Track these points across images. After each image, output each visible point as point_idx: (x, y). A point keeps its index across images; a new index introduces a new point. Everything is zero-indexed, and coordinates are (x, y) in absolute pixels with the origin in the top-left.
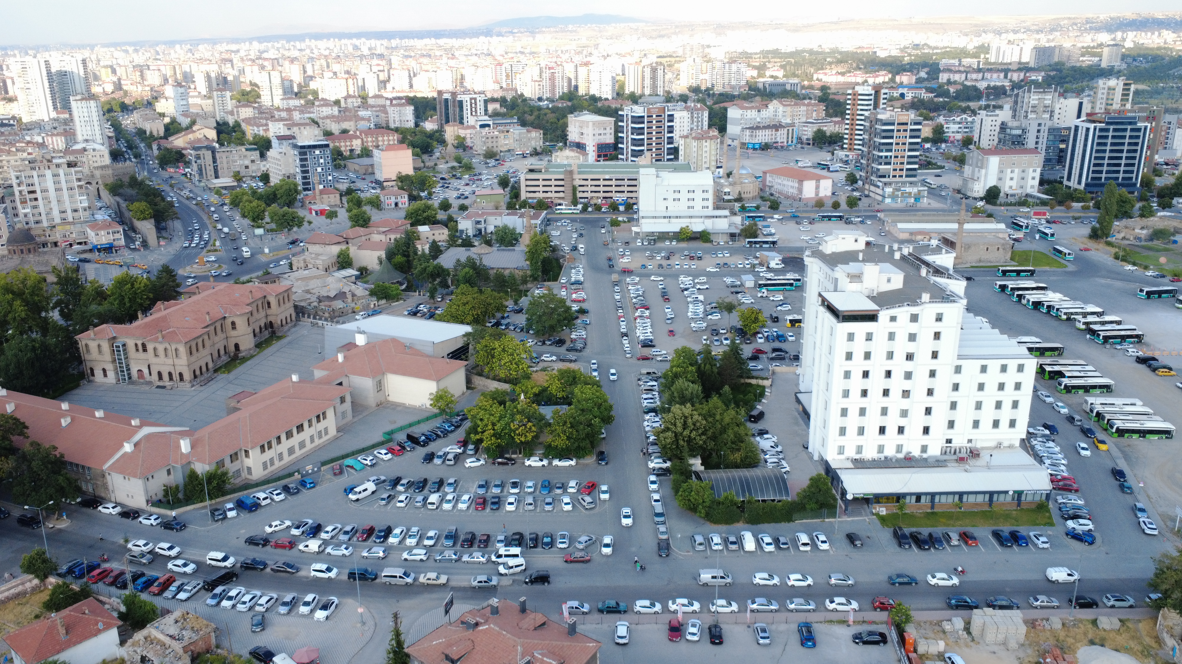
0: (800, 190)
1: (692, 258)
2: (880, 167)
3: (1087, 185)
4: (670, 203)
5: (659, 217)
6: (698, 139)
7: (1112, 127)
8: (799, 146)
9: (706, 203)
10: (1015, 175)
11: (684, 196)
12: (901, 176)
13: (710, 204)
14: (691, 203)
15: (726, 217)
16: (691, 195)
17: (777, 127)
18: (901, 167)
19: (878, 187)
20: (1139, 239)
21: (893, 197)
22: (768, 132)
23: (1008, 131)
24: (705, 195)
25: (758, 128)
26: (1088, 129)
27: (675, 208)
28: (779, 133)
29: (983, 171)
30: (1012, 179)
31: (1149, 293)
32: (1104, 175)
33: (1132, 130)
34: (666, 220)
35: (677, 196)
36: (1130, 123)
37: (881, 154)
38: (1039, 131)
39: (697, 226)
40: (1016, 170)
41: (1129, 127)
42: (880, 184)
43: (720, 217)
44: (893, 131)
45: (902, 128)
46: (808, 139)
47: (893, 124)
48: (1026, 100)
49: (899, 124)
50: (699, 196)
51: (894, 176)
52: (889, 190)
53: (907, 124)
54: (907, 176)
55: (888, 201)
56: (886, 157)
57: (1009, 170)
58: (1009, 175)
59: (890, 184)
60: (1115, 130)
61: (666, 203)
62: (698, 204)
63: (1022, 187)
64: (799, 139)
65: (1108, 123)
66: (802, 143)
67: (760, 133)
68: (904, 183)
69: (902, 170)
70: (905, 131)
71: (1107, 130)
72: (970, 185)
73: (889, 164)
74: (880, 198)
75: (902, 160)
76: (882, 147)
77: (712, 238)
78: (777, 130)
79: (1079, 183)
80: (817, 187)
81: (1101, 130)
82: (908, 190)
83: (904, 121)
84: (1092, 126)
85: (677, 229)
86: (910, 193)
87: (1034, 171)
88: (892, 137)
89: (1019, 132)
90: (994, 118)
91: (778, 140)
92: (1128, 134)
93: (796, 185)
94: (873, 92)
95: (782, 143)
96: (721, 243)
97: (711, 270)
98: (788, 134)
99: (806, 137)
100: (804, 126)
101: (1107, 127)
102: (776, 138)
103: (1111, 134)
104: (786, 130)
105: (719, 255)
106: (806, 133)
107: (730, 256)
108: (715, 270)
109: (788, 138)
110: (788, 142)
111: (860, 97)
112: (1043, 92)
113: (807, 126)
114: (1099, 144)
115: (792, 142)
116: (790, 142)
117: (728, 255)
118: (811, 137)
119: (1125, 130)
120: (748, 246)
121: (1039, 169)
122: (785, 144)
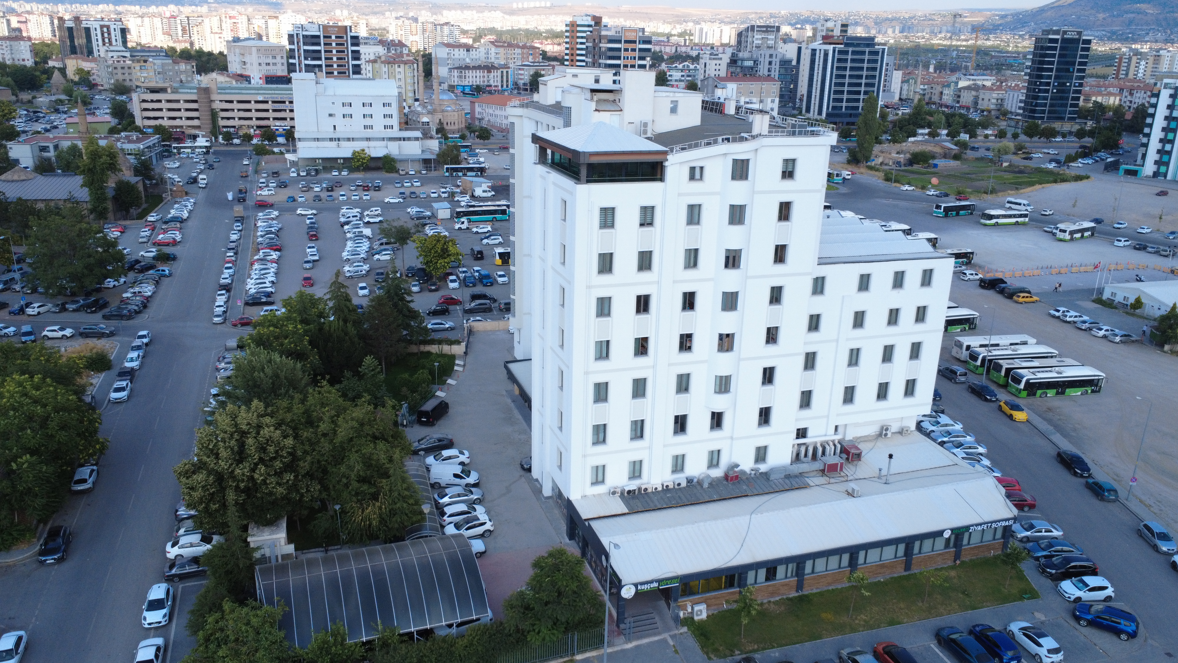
1: (366, 188)
3: (828, 115)
4: (338, 121)
5: (323, 139)
6: (389, 63)
7: (850, 49)
8: (516, 92)
9: (388, 122)
11: (357, 111)
13: (395, 122)
14: (368, 122)
15: (417, 139)
16: (367, 110)
17: (489, 68)
20: (898, 163)
22: (479, 73)
23: (739, 63)
24: (387, 111)
25: (467, 68)
26: (826, 52)
27: (345, 128)
28: (492, 75)
31: (947, 210)
32: (844, 104)
33: (871, 53)
34: (334, 144)
35: (347, 110)
36: (868, 45)
38: (770, 63)
39: (377, 150)
41: (867, 50)
43: (409, 139)
44: (619, 50)
45: (630, 46)
46: (525, 84)
47: (619, 42)
48: (750, 40)
49: (626, 42)
50: (378, 111)
53: (635, 42)
60: (854, 53)
61: (332, 121)
62: (378, 123)
64: (516, 84)
65: (847, 45)
66: (519, 89)
67: (470, 73)
70: (634, 50)
71: (847, 53)
77: (398, 166)
78: (489, 72)
79: (820, 113)
81: (840, 52)
83: (632, 38)
84: (830, 48)
85: (349, 155)
87: (773, 101)
88: (619, 58)
89: (750, 63)
90: (718, 62)
91: (491, 82)
92: (867, 57)
94: (593, 23)
95: (496, 86)
96: (411, 173)
97: (392, 201)
98: (502, 77)
99: (522, 82)
100: (520, 69)
101: (846, 49)
102: (488, 81)
103: (850, 57)
104: (499, 72)
105: (405, 184)
106: (522, 77)
107: (422, 185)
108: (397, 201)
109: (502, 81)
110: (502, 86)
111: (579, 29)
112: (767, 31)
113: (523, 69)
114: (838, 68)
115: (507, 86)
116: (505, 86)
117: (418, 184)
118: (528, 81)
119: (863, 53)
120: (447, 174)
121: (777, 100)
122: (500, 88)
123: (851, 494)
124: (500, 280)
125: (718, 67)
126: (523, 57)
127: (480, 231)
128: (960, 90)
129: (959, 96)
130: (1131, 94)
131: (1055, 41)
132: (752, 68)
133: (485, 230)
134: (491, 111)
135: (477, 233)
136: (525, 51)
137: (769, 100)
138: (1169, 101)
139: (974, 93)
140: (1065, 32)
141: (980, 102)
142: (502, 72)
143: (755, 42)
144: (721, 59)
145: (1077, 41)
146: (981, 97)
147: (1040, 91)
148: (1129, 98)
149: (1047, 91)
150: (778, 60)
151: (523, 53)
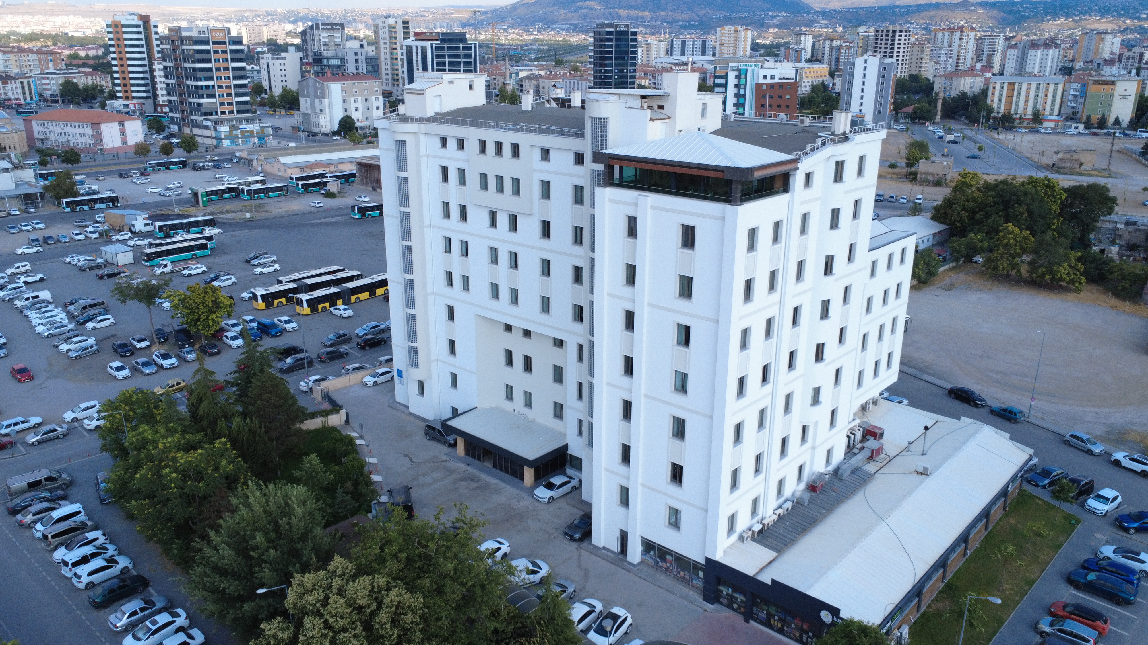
0: (98, 137)
2: (202, 101)
7: (446, 45)
8: (43, 105)
10: (359, 105)
12: (231, 112)
15: (5, 170)
18: (229, 99)
19: (207, 127)
21: (231, 138)
23: (325, 62)
26: (424, 49)
28: (9, 86)
29: (326, 101)
30: (357, 109)
33: (465, 48)
36: (461, 41)
37: (200, 83)
38: (357, 61)
40: (360, 99)
41: (461, 45)
42: (209, 123)
44: (208, 52)
45: (220, 48)
46: (52, 95)
47: (207, 43)
48: (316, 38)
49: (214, 43)
51: (223, 113)
52: (224, 129)
53: (224, 43)
54: (239, 112)
55: (226, 143)
56: (207, 87)
57: (352, 100)
58: (353, 105)
59: (222, 122)
60: (450, 48)
63: (368, 119)
64: (41, 95)
65: (443, 41)
66: (45, 100)
68: (239, 120)
69: (229, 104)
70: (224, 52)
71: (443, 48)
72: (313, 120)
73: (213, 96)
74: (214, 142)
75: (228, 91)
76: (199, 74)
78: (5, 82)
80: (123, 133)
81: (438, 48)
82: (249, 127)
83: (221, 39)
84: (428, 44)
86: (252, 132)
87: (377, 99)
88: (209, 61)
89: (336, 62)
90: (282, 62)
91: (10, 95)
92: (461, 52)
93: (90, 131)
94: (141, 23)
95: (17, 100)
96: (14, 213)
97: (27, 251)
98: (23, 88)
99: (50, 92)
100: (43, 78)
101: (443, 45)
102: (6, 94)
103: (446, 52)
104: (18, 82)
105: (24, 228)
106: (48, 87)
107: (47, 227)
108: (34, 250)
109: (24, 93)
110: (25, 99)
111: (124, 29)
112: (332, 29)
113: (48, 78)
114: (438, 64)
115: (32, 99)
116: (28, 99)
117: (42, 226)
118: (57, 92)
119: (458, 48)
120: (68, 210)
121: (381, 98)
122: (22, 101)
123: (924, 473)
124: (289, 327)
125: (283, 67)
126: (40, 64)
127: (193, 272)
128: (521, 80)
129: (521, 86)
130: (654, 77)
131: (610, 33)
132: (339, 67)
133: (200, 271)
134: (58, 129)
135: (190, 275)
136: (43, 56)
137: (374, 98)
138: (736, 81)
139: (534, 82)
140: (617, 26)
141: (541, 90)
142: (22, 83)
143: (322, 40)
144: (284, 58)
145: (626, 33)
146: (541, 85)
147: (606, 78)
148: (653, 80)
149: (611, 77)
150: (364, 58)
151: (40, 60)
